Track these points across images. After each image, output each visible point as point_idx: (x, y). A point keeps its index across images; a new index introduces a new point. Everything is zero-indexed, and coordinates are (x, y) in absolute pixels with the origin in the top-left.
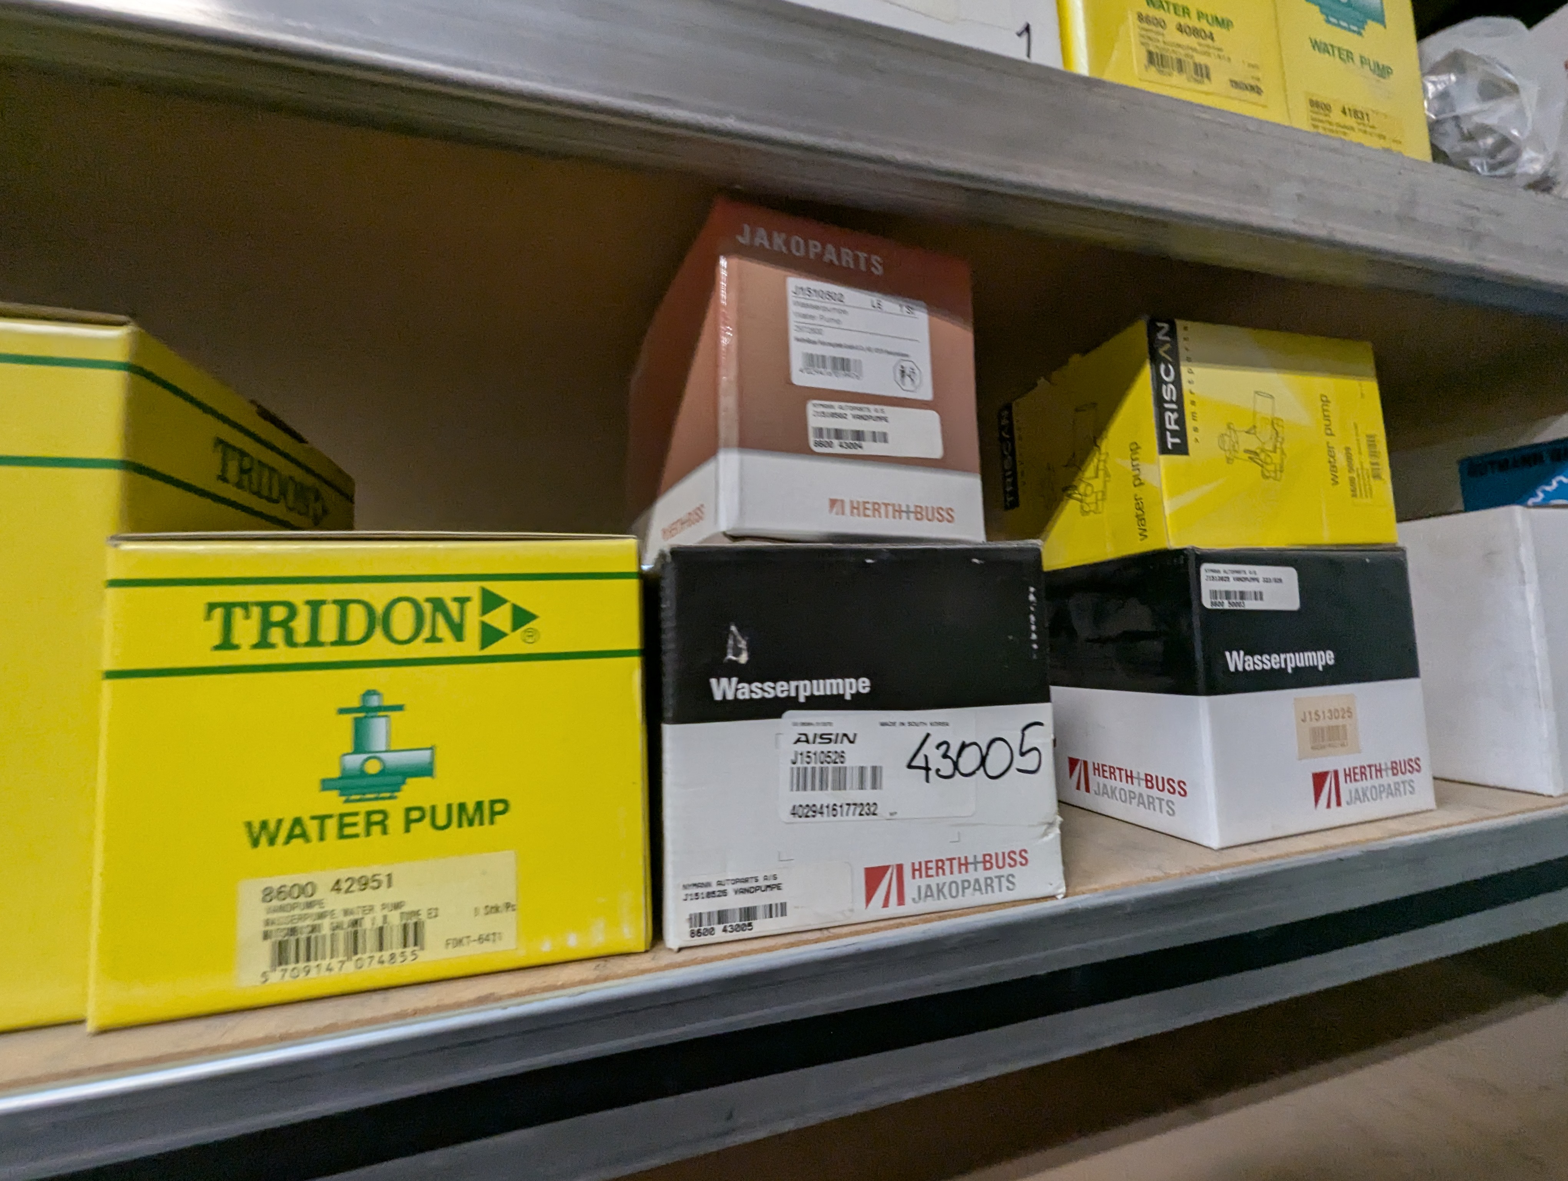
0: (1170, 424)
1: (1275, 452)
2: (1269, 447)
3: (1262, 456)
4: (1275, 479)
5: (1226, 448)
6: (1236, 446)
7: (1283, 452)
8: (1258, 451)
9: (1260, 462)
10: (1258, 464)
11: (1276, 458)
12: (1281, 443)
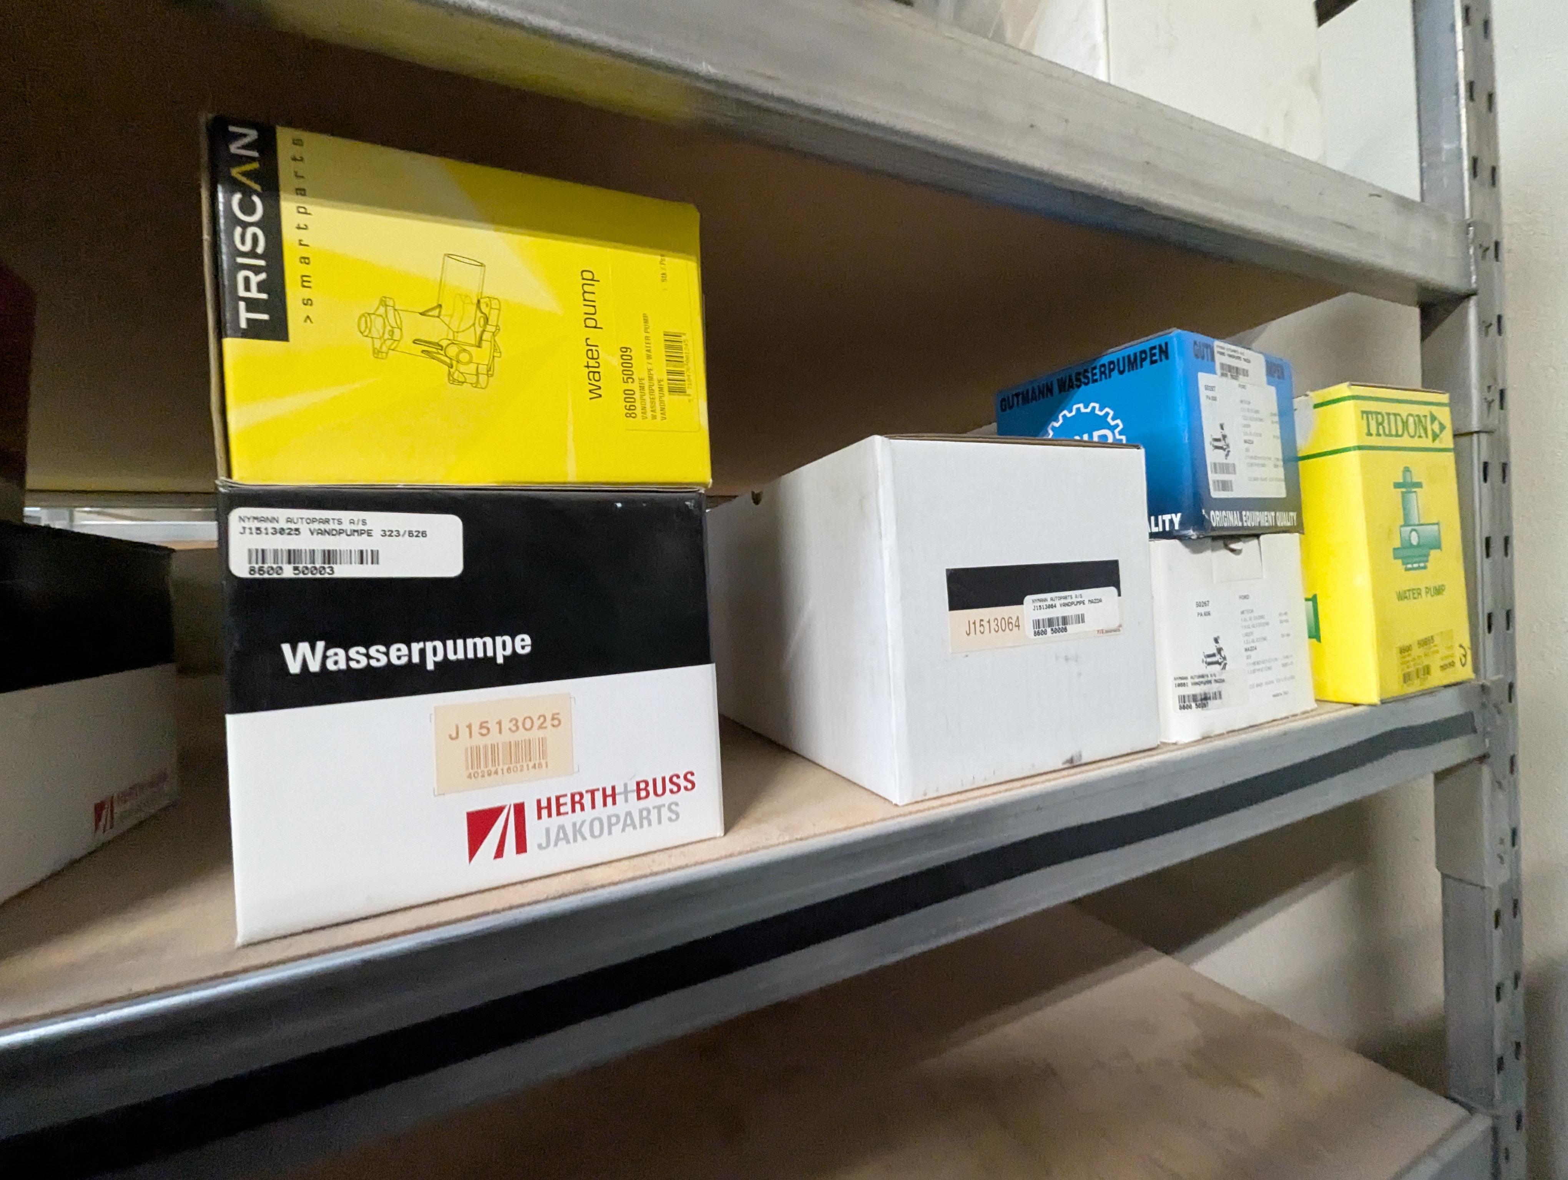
0: (247, 288)
1: (479, 346)
2: (470, 337)
3: (452, 351)
4: (476, 385)
5: (375, 334)
6: (397, 331)
7: (495, 348)
8: (444, 343)
9: (448, 361)
10: (442, 362)
11: (482, 356)
12: (494, 334)
